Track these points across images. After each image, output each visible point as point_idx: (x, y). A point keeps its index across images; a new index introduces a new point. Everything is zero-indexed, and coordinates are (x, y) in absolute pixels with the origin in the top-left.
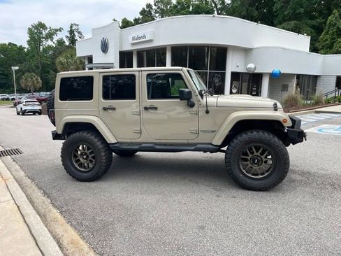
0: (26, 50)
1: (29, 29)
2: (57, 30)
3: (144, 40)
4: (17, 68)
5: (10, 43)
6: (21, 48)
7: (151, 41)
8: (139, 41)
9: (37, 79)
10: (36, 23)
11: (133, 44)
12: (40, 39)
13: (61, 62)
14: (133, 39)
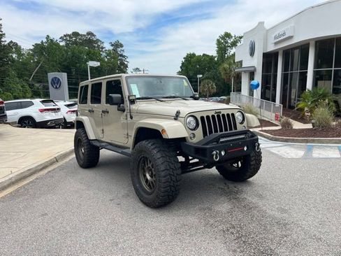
0: (216, 59)
1: (218, 40)
2: (241, 38)
3: (284, 37)
4: (201, 76)
5: (204, 55)
6: (212, 58)
7: (291, 37)
8: (280, 39)
9: (212, 85)
10: (223, 34)
11: (276, 43)
12: (225, 48)
13: (224, 68)
14: (275, 38)
